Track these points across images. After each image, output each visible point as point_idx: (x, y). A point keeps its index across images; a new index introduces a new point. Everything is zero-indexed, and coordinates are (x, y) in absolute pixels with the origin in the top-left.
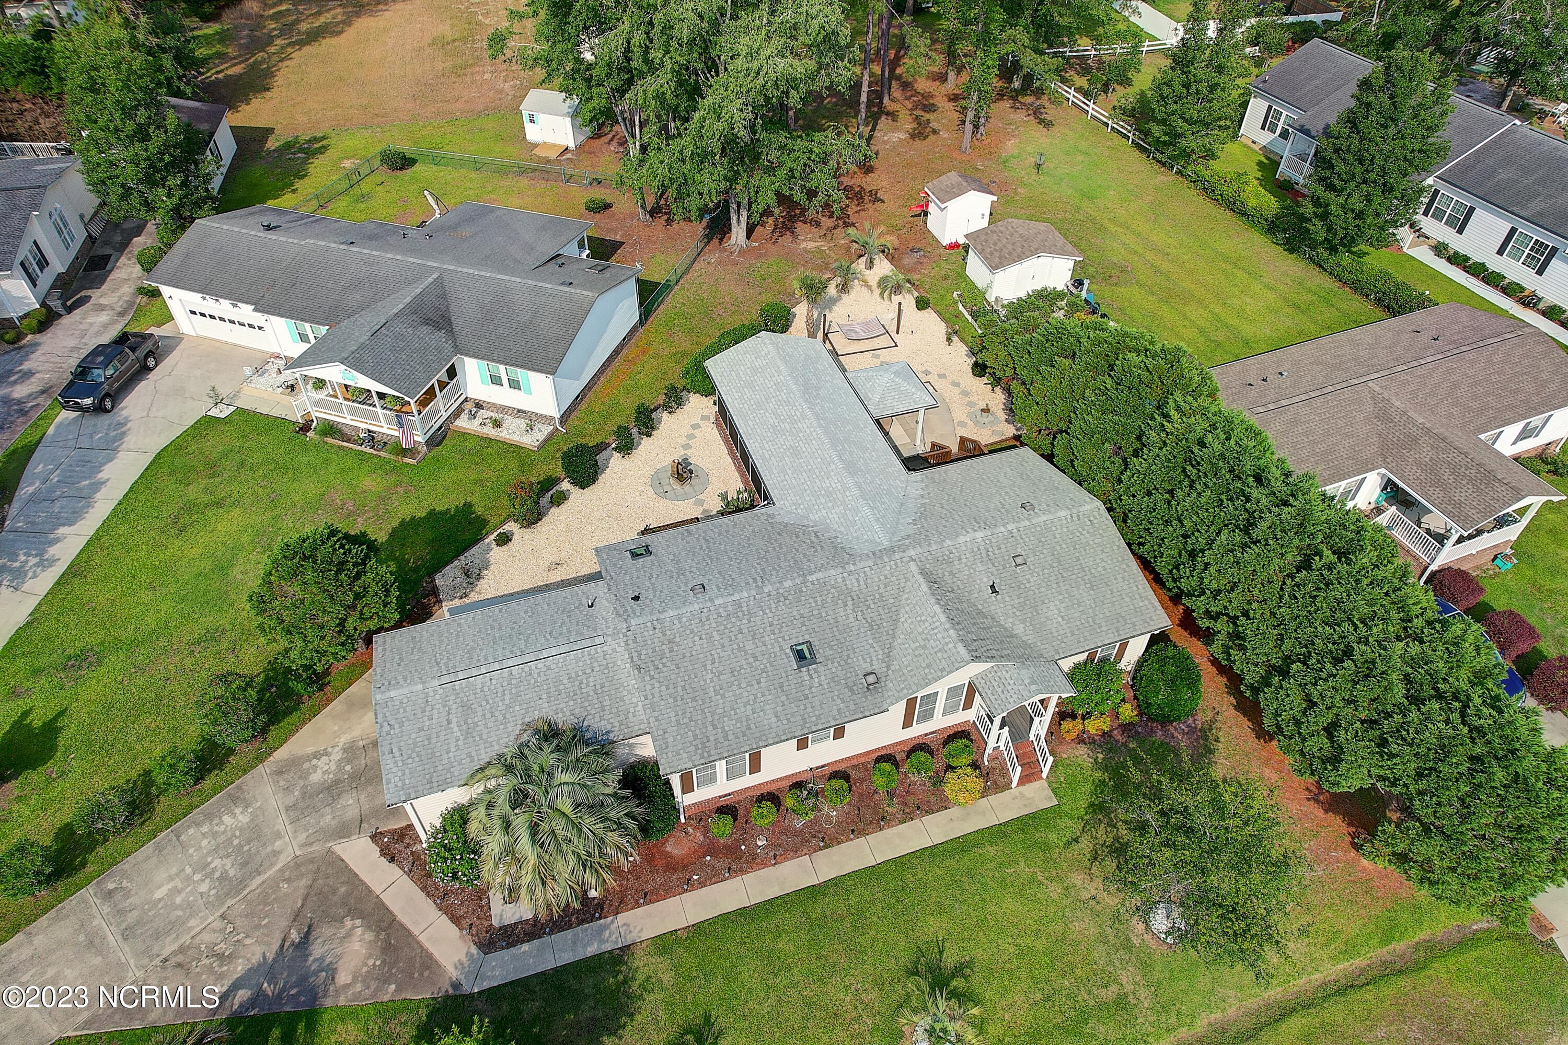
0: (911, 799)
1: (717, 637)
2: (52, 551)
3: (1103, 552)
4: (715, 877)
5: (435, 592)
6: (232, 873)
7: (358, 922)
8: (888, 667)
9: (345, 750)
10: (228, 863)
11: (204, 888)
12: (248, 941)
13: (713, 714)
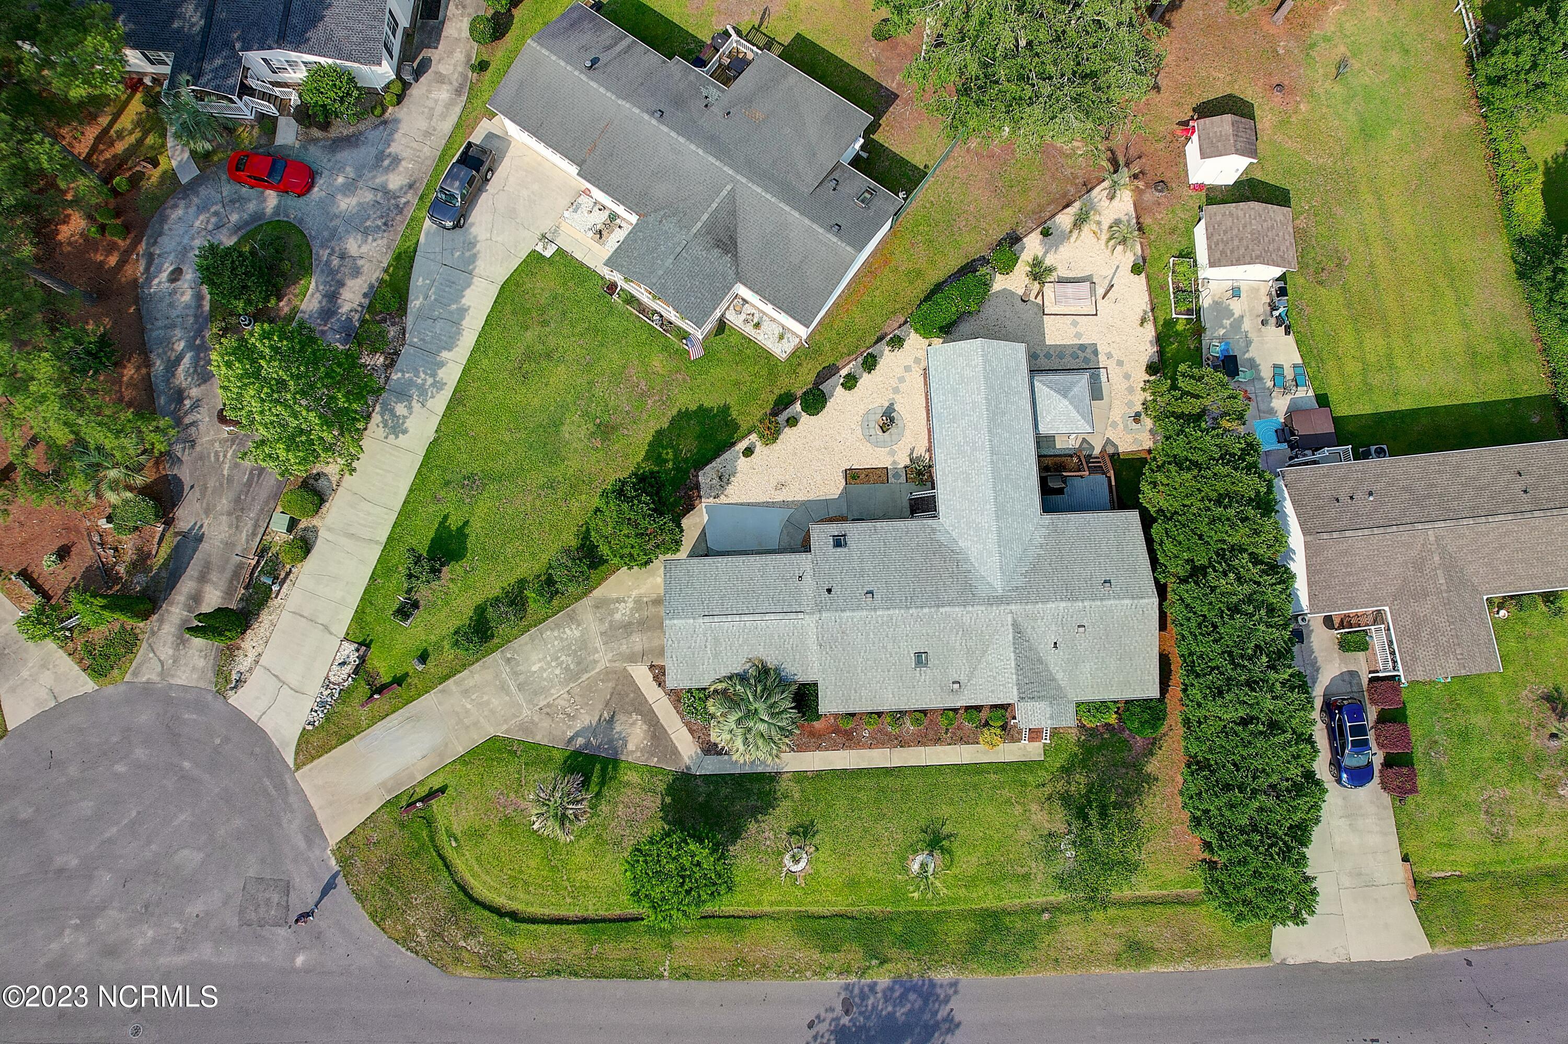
0: (959, 732)
1: (872, 636)
2: (441, 373)
3: (1140, 636)
4: (835, 747)
5: (697, 487)
6: (572, 667)
7: (639, 717)
8: (969, 681)
9: (635, 602)
10: (570, 659)
11: (558, 671)
12: (582, 711)
13: (857, 683)
